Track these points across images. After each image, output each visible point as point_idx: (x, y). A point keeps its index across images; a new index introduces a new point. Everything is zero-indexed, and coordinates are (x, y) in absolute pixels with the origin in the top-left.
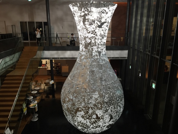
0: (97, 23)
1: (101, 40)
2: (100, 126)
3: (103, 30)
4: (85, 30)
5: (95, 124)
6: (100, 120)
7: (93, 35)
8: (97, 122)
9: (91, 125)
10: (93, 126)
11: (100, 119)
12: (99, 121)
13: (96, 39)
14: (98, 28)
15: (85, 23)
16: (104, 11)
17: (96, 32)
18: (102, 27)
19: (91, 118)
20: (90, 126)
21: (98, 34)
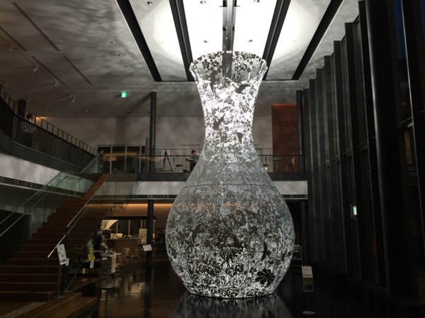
0: (233, 85)
1: (242, 113)
2: (242, 267)
3: (244, 98)
4: (214, 97)
5: (232, 262)
6: (242, 251)
7: (227, 105)
8: (236, 256)
9: (224, 262)
10: (229, 265)
11: (242, 248)
12: (240, 253)
13: (231, 111)
14: (235, 93)
15: (214, 86)
16: (245, 67)
17: (232, 101)
18: (243, 91)
19: (224, 244)
20: (222, 265)
21: (237, 103)
